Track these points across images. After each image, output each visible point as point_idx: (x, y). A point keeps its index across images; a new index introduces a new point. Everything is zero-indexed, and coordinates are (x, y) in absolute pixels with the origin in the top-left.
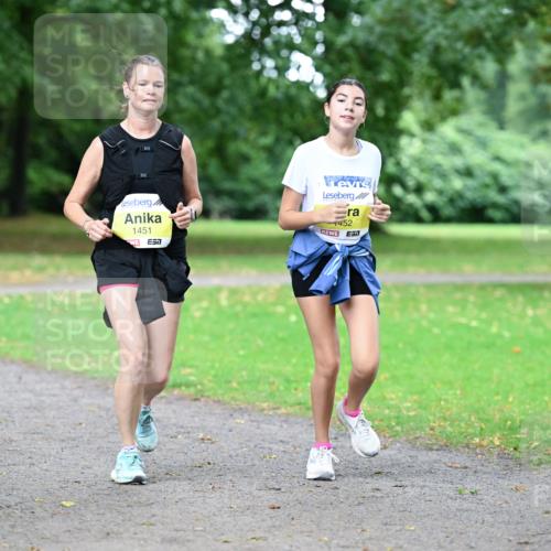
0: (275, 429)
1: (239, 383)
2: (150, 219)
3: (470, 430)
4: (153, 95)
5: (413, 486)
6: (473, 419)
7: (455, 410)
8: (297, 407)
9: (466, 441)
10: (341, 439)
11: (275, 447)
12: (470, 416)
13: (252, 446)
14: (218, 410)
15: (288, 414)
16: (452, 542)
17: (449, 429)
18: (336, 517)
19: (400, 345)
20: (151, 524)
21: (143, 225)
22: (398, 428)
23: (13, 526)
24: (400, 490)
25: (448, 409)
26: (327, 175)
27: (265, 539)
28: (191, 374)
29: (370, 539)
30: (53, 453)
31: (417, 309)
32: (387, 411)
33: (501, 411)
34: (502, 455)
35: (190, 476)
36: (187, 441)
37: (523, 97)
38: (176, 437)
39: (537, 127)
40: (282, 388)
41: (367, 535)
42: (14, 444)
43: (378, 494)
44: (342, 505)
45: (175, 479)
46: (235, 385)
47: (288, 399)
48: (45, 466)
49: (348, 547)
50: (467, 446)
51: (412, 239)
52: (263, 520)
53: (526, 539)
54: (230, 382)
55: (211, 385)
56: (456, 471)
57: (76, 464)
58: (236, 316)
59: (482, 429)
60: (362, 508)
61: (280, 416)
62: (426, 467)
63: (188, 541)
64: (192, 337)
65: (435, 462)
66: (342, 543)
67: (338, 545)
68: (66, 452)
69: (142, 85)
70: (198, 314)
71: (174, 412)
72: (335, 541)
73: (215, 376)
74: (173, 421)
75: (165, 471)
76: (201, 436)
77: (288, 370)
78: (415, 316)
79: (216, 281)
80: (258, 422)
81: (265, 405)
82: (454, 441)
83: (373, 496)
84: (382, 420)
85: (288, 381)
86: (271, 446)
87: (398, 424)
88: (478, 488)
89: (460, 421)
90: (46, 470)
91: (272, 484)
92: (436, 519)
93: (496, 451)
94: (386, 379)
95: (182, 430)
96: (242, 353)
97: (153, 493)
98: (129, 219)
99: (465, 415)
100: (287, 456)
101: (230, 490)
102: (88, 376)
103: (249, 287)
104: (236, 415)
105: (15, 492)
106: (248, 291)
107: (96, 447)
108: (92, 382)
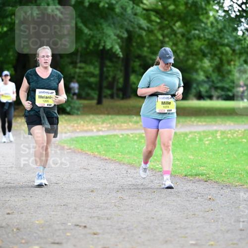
1: (225, 174)
14: (216, 186)
20: (186, 237)
23: (124, 238)
27: (237, 244)
28: (203, 170)
30: (142, 205)
35: (203, 216)
36: (202, 200)
38: (197, 198)
40: (245, 176)
42: (124, 201)
45: (197, 217)
46: (224, 175)
48: (138, 211)
52: (236, 236)
54: (222, 173)
55: (213, 175)
57: (152, 210)
58: (224, 143)
61: (244, 189)
63: (203, 245)
64: (204, 153)
68: (147, 205)
70: (207, 142)
71: (197, 187)
73: (215, 171)
74: (196, 191)
75: (192, 213)
79: (215, 128)
80: (234, 191)
86: (240, 202)
90: (139, 213)
95: (200, 195)
96: (227, 160)
97: (187, 223)
101: (221, 222)
102: (158, 170)
103: (230, 130)
104: (224, 188)
105: (125, 223)
106: (229, 132)
107: (161, 202)
108: (159, 173)
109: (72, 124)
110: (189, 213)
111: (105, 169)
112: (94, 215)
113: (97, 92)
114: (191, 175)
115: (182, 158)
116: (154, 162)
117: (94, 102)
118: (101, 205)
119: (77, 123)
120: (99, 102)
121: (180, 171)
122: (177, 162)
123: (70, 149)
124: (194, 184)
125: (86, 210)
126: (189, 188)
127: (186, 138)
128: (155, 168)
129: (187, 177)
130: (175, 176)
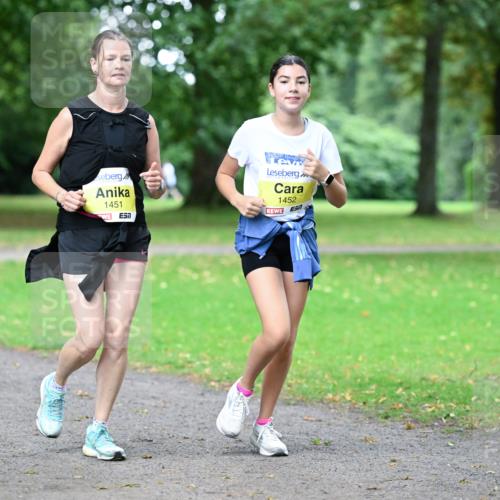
0: (146, 386)
2: (121, 193)
3: (324, 387)
4: (122, 69)
6: (326, 376)
7: (310, 368)
8: (167, 367)
9: (320, 397)
10: (207, 395)
11: (147, 402)
12: (324, 374)
13: (126, 401)
15: (159, 373)
16: (307, 488)
17: (305, 386)
18: (203, 466)
21: (114, 199)
25: (304, 368)
26: (268, 151)
27: (138, 486)
29: (234, 485)
33: (352, 369)
34: (353, 409)
35: (69, 429)
37: (371, 85)
39: (384, 113)
40: (153, 349)
41: (230, 482)
44: (208, 455)
47: (159, 359)
49: (213, 493)
50: (322, 401)
52: (136, 469)
53: (375, 486)
56: (312, 424)
59: (334, 385)
60: (226, 457)
61: (151, 374)
62: (284, 421)
63: (68, 488)
65: (292, 415)
66: (208, 490)
67: (205, 491)
69: (110, 60)
72: (202, 488)
76: (80, 392)
77: (159, 332)
80: (131, 379)
81: (138, 364)
82: (310, 397)
85: (159, 342)
86: (144, 401)
88: (331, 439)
89: (316, 378)
91: (145, 435)
92: (293, 468)
93: (348, 405)
97: (36, 445)
98: (100, 193)
99: (319, 373)
100: (158, 411)
114: (46, 349)
115: (26, 313)
121: (23, 339)
129: (36, 352)
130: (12, 350)
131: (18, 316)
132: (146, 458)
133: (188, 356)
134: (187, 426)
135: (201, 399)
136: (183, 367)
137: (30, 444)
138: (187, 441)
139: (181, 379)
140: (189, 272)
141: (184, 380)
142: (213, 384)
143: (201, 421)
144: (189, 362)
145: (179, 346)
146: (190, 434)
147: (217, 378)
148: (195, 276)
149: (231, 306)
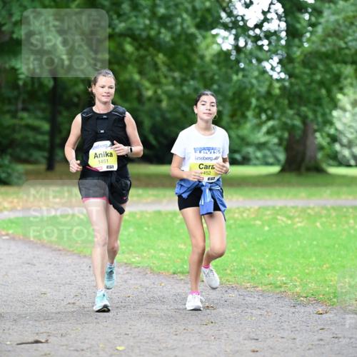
0: (254, 300)
1: (231, 271)
4: (108, 93)
5: (344, 337)
8: (269, 286)
10: (298, 307)
11: (254, 312)
15: (263, 291)
19: (337, 246)
21: (103, 158)
22: (335, 300)
24: (336, 340)
30: (111, 315)
31: (347, 223)
32: (327, 289)
35: (200, 331)
40: (259, 274)
42: (86, 310)
43: (322, 343)
44: (298, 350)
45: (190, 333)
47: (263, 281)
48: (106, 324)
51: (344, 177)
54: (226, 270)
57: (126, 323)
60: (311, 351)
61: (258, 292)
68: (119, 315)
69: (102, 87)
75: (183, 327)
76: (207, 304)
77: (263, 262)
78: (346, 227)
80: (244, 295)
81: (248, 285)
83: (318, 344)
84: (323, 295)
85: (263, 269)
86: (252, 311)
87: (334, 297)
90: (107, 327)
91: (253, 335)
94: (327, 268)
96: (233, 251)
97: (175, 342)
100: (263, 318)
101: (225, 340)
102: (134, 266)
103: (238, 208)
104: (229, 291)
105: (86, 341)
106: (237, 211)
107: (139, 311)
108: (136, 269)
109: (10, 199)
110: (180, 327)
111: (59, 264)
112: (42, 331)
113: (46, 154)
114: (182, 273)
115: (169, 248)
116: (128, 253)
117: (43, 167)
118: (53, 315)
119: (17, 197)
120: (50, 167)
121: (166, 266)
122: (162, 254)
123: (7, 235)
124: (185, 285)
125: (30, 322)
126: (179, 291)
127: (174, 219)
128: (129, 262)
129: (176, 275)
130: (159, 274)
131: (163, 250)
132: (254, 351)
133: (284, 278)
134: (283, 329)
135: (293, 310)
136: (280, 287)
137: (171, 341)
138: (283, 340)
139: (279, 296)
140: (285, 219)
141: (281, 296)
142: (302, 299)
143: (294, 325)
144: (285, 284)
145: (278, 271)
146: (285, 335)
147: (304, 295)
148: (289, 222)
149: (315, 243)
